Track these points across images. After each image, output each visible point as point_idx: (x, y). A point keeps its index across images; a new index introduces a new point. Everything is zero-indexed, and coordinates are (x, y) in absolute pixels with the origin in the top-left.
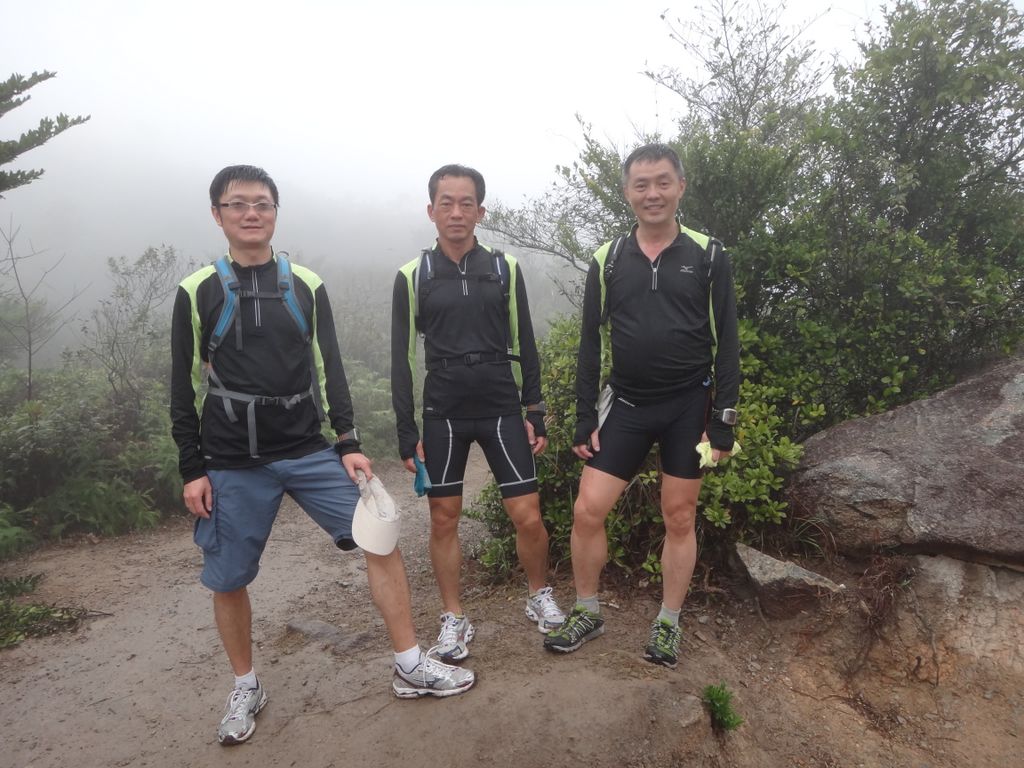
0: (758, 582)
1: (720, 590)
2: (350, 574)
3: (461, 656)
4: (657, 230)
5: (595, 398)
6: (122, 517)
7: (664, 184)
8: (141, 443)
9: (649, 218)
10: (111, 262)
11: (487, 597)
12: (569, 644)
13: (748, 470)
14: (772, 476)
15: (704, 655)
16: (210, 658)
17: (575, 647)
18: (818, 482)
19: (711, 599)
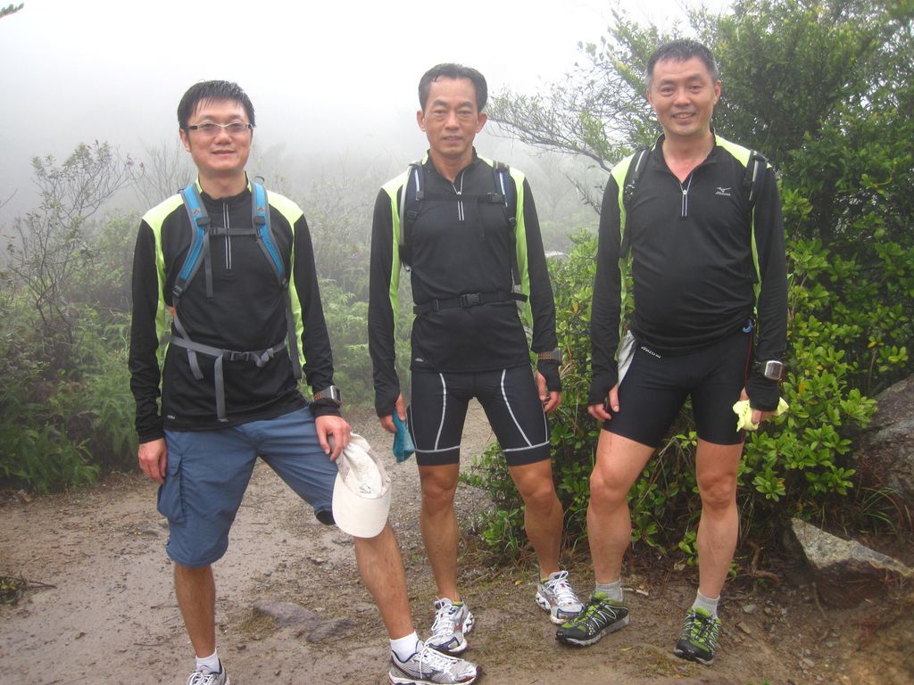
0: (815, 565)
1: (770, 574)
2: (325, 549)
3: (458, 649)
4: (687, 143)
5: (614, 346)
6: (55, 471)
7: (695, 87)
8: (74, 383)
9: (678, 128)
10: (36, 161)
11: (489, 581)
12: (587, 637)
13: (808, 430)
14: (837, 438)
15: (747, 650)
16: (167, 641)
17: (594, 640)
18: (892, 445)
19: (759, 585)
